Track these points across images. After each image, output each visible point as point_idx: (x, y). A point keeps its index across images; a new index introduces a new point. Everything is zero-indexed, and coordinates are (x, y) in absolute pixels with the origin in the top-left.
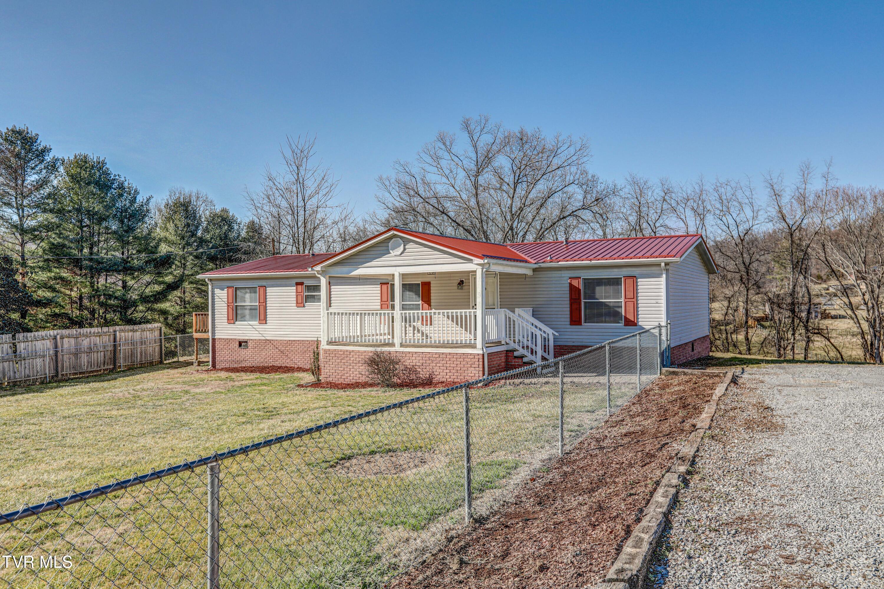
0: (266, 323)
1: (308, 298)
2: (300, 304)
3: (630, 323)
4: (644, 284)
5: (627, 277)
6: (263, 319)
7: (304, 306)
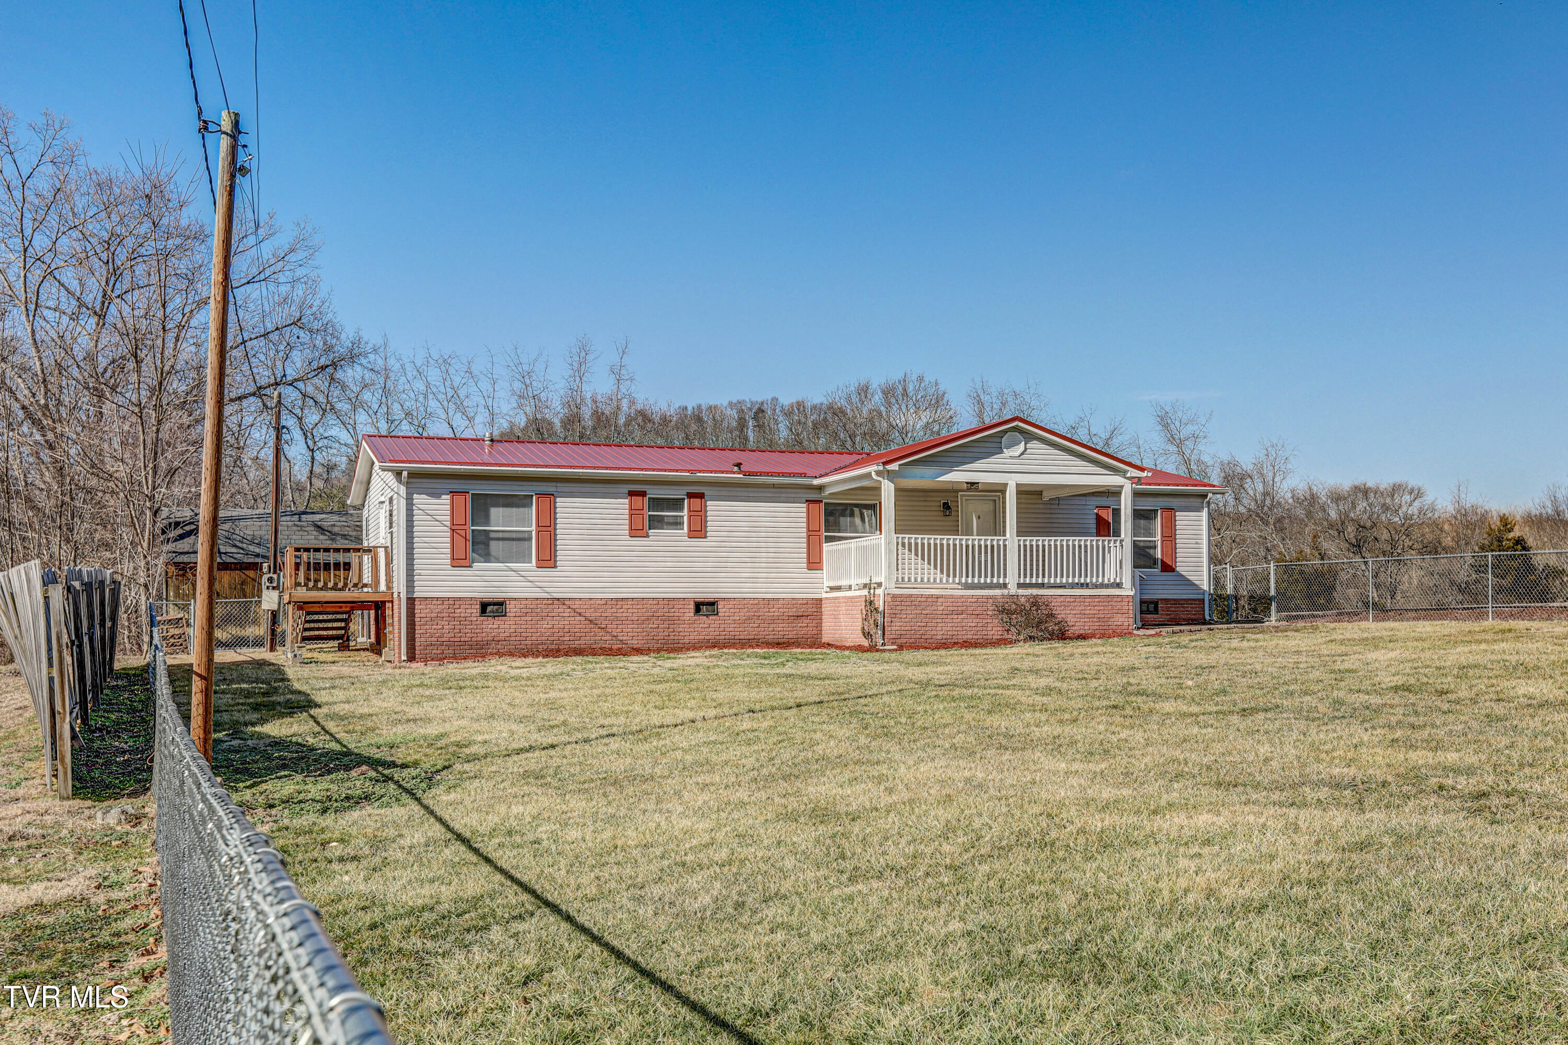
0: (555, 567)
1: (656, 522)
2: (636, 532)
3: (1168, 568)
4: (1183, 519)
5: (1164, 509)
6: (548, 560)
7: (647, 536)
